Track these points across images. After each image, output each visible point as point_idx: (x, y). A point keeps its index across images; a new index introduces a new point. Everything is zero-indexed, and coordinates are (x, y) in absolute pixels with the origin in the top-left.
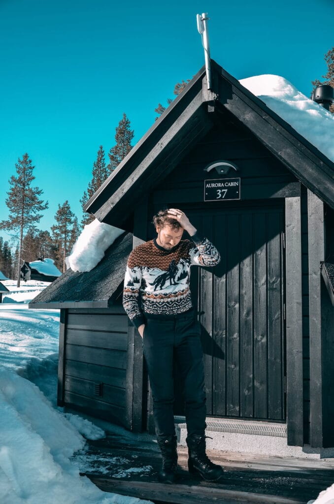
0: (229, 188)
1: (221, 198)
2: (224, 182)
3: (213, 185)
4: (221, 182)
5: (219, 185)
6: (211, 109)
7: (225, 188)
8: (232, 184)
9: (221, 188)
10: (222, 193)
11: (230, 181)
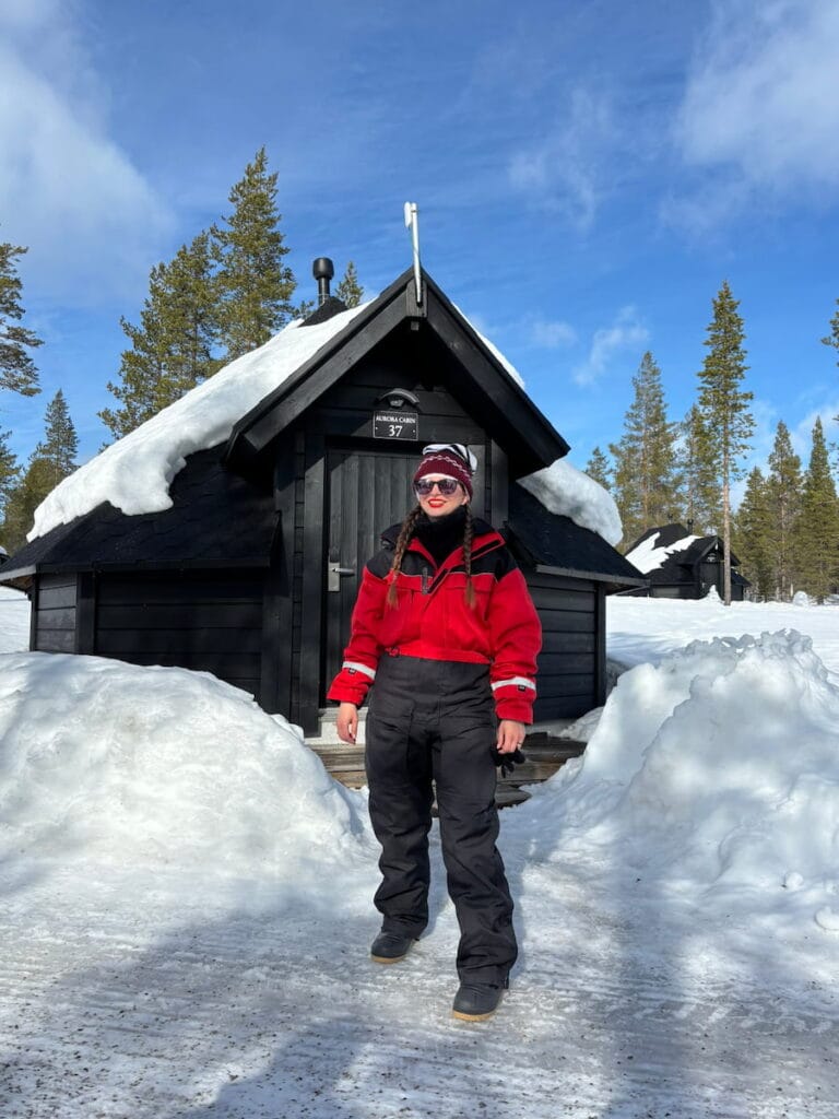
0: (403, 424)
1: (395, 436)
2: (398, 416)
3: (385, 419)
4: (395, 416)
5: (392, 419)
6: (416, 327)
7: (399, 424)
8: (408, 421)
9: (395, 424)
10: (396, 431)
11: (406, 417)
